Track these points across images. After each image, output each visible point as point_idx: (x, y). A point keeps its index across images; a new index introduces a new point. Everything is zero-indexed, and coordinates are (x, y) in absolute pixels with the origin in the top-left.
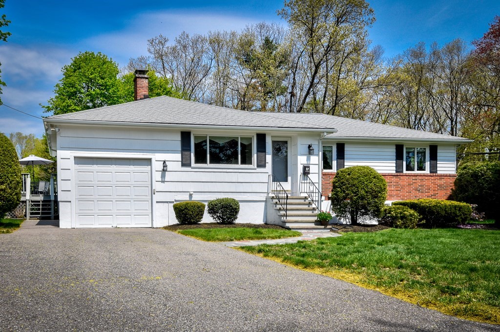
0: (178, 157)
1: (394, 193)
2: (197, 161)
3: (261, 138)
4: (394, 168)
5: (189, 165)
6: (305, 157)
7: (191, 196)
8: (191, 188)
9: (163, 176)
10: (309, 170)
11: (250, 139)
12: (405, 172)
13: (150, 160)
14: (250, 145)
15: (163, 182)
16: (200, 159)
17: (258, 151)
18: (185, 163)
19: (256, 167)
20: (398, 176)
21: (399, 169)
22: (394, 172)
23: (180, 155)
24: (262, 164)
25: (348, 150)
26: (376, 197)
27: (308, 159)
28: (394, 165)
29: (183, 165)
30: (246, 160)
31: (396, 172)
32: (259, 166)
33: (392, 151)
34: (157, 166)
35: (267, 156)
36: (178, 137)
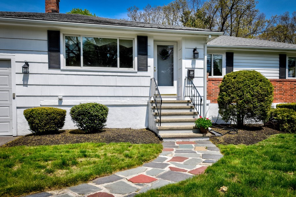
0: (45, 58)
1: (278, 96)
2: (68, 64)
3: (143, 41)
4: (278, 75)
5: (59, 68)
6: (190, 61)
7: (60, 100)
8: (61, 92)
9: (26, 79)
10: (194, 74)
11: (131, 42)
12: (287, 78)
13: (9, 61)
14: (131, 50)
15: (25, 85)
16: (73, 61)
17: (139, 54)
18: (54, 64)
19: (136, 70)
20: (281, 81)
21: (282, 75)
22: (278, 78)
23: (47, 56)
24: (143, 67)
25: (236, 58)
27: (193, 63)
28: (278, 72)
29: (50, 67)
30: (127, 62)
31: (280, 78)
32: (139, 70)
34: (17, 67)
35: (149, 59)
36: (45, 37)
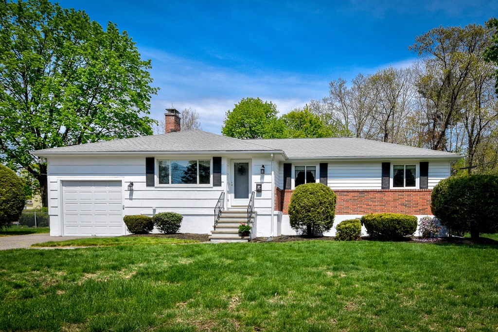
0: (143, 178)
2: (160, 182)
3: (217, 161)
4: (380, 185)
5: (153, 185)
6: (259, 177)
7: (154, 210)
8: (154, 204)
9: (131, 194)
10: (261, 188)
11: (208, 162)
12: (392, 187)
13: (121, 181)
14: (209, 168)
15: (131, 199)
16: (163, 179)
17: (214, 172)
18: (150, 183)
19: (212, 186)
21: (385, 186)
22: (380, 188)
23: (145, 177)
24: (218, 183)
25: (330, 169)
26: (309, 211)
27: (262, 178)
28: (381, 181)
29: (148, 185)
30: (205, 180)
31: (382, 188)
32: (215, 185)
33: (379, 169)
34: (125, 186)
35: (222, 176)
36: (144, 163)
